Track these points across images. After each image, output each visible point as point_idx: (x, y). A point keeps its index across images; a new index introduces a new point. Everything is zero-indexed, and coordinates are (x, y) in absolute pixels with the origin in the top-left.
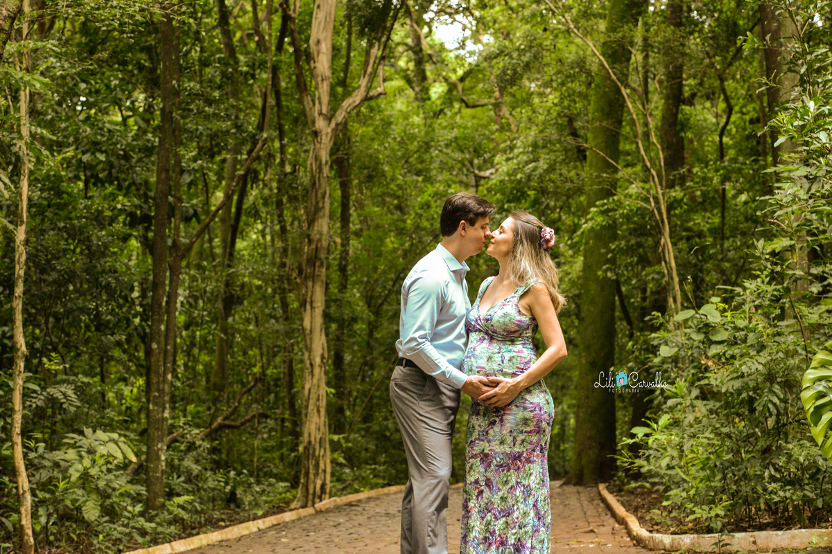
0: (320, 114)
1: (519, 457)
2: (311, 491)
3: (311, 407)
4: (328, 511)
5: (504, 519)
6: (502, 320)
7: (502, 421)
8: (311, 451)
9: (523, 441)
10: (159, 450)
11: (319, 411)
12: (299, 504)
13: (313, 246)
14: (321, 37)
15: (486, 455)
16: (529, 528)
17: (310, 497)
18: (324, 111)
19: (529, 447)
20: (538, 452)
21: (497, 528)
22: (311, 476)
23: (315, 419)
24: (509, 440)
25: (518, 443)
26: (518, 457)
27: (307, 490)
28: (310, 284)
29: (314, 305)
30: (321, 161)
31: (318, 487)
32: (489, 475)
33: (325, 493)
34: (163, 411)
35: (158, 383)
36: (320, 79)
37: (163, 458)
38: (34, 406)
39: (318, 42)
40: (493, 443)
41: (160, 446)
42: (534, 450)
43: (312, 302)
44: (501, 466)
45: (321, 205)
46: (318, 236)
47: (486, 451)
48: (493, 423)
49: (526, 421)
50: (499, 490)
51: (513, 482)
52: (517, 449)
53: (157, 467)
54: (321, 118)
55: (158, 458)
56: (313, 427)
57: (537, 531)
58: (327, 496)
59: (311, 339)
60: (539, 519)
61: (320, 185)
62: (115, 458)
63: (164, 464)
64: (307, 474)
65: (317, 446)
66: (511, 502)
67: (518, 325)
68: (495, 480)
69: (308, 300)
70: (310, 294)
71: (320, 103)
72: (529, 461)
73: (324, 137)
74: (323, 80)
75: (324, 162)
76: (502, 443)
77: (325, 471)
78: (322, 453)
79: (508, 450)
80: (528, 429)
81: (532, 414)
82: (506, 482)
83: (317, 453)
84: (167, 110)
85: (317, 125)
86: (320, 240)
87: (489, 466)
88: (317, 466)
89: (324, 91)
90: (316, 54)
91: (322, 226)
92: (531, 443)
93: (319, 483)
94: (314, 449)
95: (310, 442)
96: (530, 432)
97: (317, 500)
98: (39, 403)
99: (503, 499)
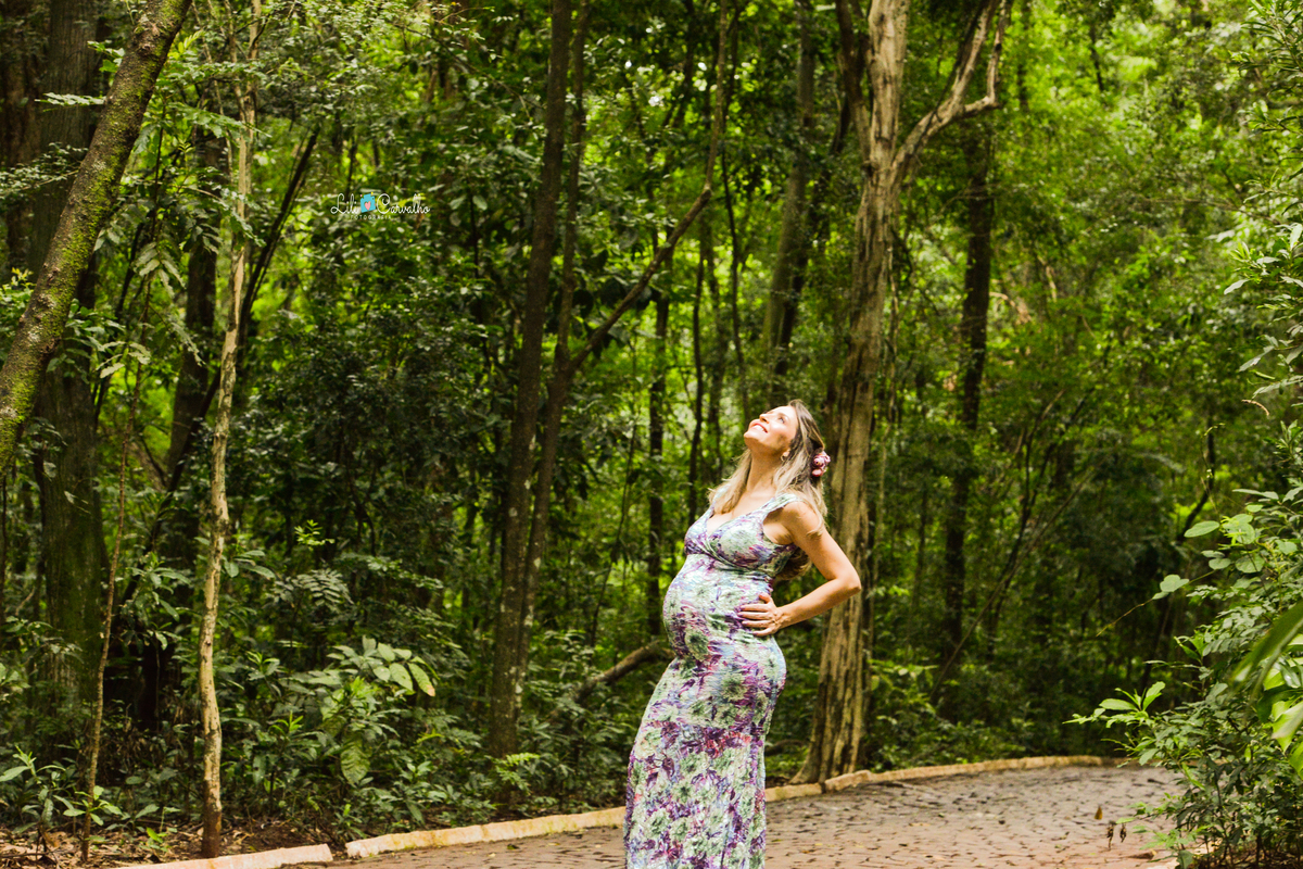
0: (879, 138)
1: (718, 735)
2: (826, 757)
3: (834, 620)
4: (846, 791)
5: (682, 820)
6: (734, 540)
7: (702, 682)
8: (830, 692)
9: (726, 714)
10: (511, 676)
11: (847, 627)
12: (806, 777)
13: (855, 356)
14: (888, 11)
15: (672, 726)
16: (719, 840)
17: (824, 766)
18: (885, 133)
19: (733, 723)
20: (746, 732)
21: (671, 832)
22: (828, 732)
23: (841, 640)
24: (707, 710)
25: (719, 715)
26: (714, 735)
27: (820, 755)
28: (846, 418)
29: (852, 452)
30: (875, 216)
31: (838, 750)
32: (670, 753)
33: (849, 762)
34: (523, 617)
35: (516, 572)
36: (880, 80)
37: (519, 689)
38: (276, 599)
39: (882, 20)
40: (683, 711)
41: (513, 670)
42: (741, 729)
43: (847, 448)
44: (689, 744)
45: (871, 288)
46: (863, 340)
47: (673, 720)
48: (691, 684)
49: (733, 687)
50: (682, 777)
51: (702, 768)
52: (717, 724)
53: (507, 703)
54: (880, 145)
55: (510, 691)
56: (836, 652)
57: (733, 845)
58: (852, 768)
59: (842, 508)
60: (738, 829)
61: (871, 254)
62: (400, 687)
63: (519, 699)
64: (821, 729)
65: (841, 684)
66: (693, 796)
67: (756, 553)
68: (680, 761)
69: (842, 443)
70: (844, 433)
71: (879, 121)
72: (730, 743)
73: (882, 177)
74: (885, 82)
75: (880, 217)
76: (697, 712)
77: (850, 726)
78: (848, 695)
79: (703, 724)
80: (736, 698)
81: (743, 678)
82: (691, 768)
83: (840, 695)
84: (554, 141)
85: (872, 157)
86: (865, 346)
87: (673, 740)
88: (838, 716)
89: (886, 98)
90: (876, 38)
91: (871, 324)
92: (737, 718)
93: (840, 744)
94: (836, 689)
95: (829, 677)
96: (738, 703)
97: (834, 773)
98: (283, 596)
99: (685, 791)
